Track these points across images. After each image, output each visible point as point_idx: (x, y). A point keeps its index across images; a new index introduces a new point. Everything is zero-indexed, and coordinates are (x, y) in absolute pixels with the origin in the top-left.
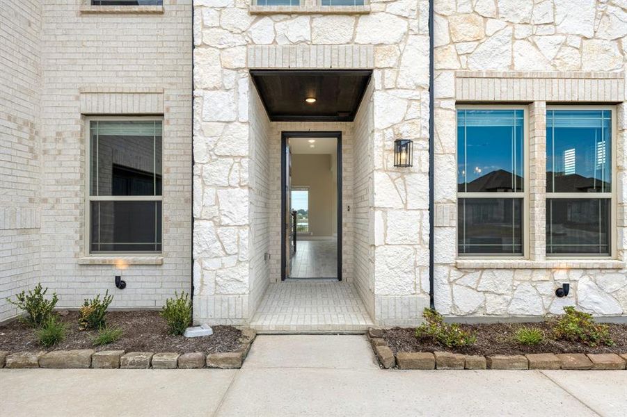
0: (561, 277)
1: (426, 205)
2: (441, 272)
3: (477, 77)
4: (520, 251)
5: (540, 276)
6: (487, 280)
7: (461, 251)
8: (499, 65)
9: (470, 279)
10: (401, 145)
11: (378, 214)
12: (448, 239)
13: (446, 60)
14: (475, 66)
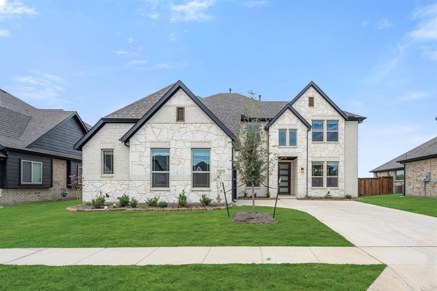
0: (329, 190)
1: (306, 178)
2: (309, 190)
3: (315, 157)
4: (322, 186)
5: (325, 190)
6: (316, 191)
7: (312, 186)
8: (318, 155)
9: (314, 190)
10: (302, 169)
11: (298, 180)
12: (310, 184)
13: (310, 154)
14: (315, 155)
